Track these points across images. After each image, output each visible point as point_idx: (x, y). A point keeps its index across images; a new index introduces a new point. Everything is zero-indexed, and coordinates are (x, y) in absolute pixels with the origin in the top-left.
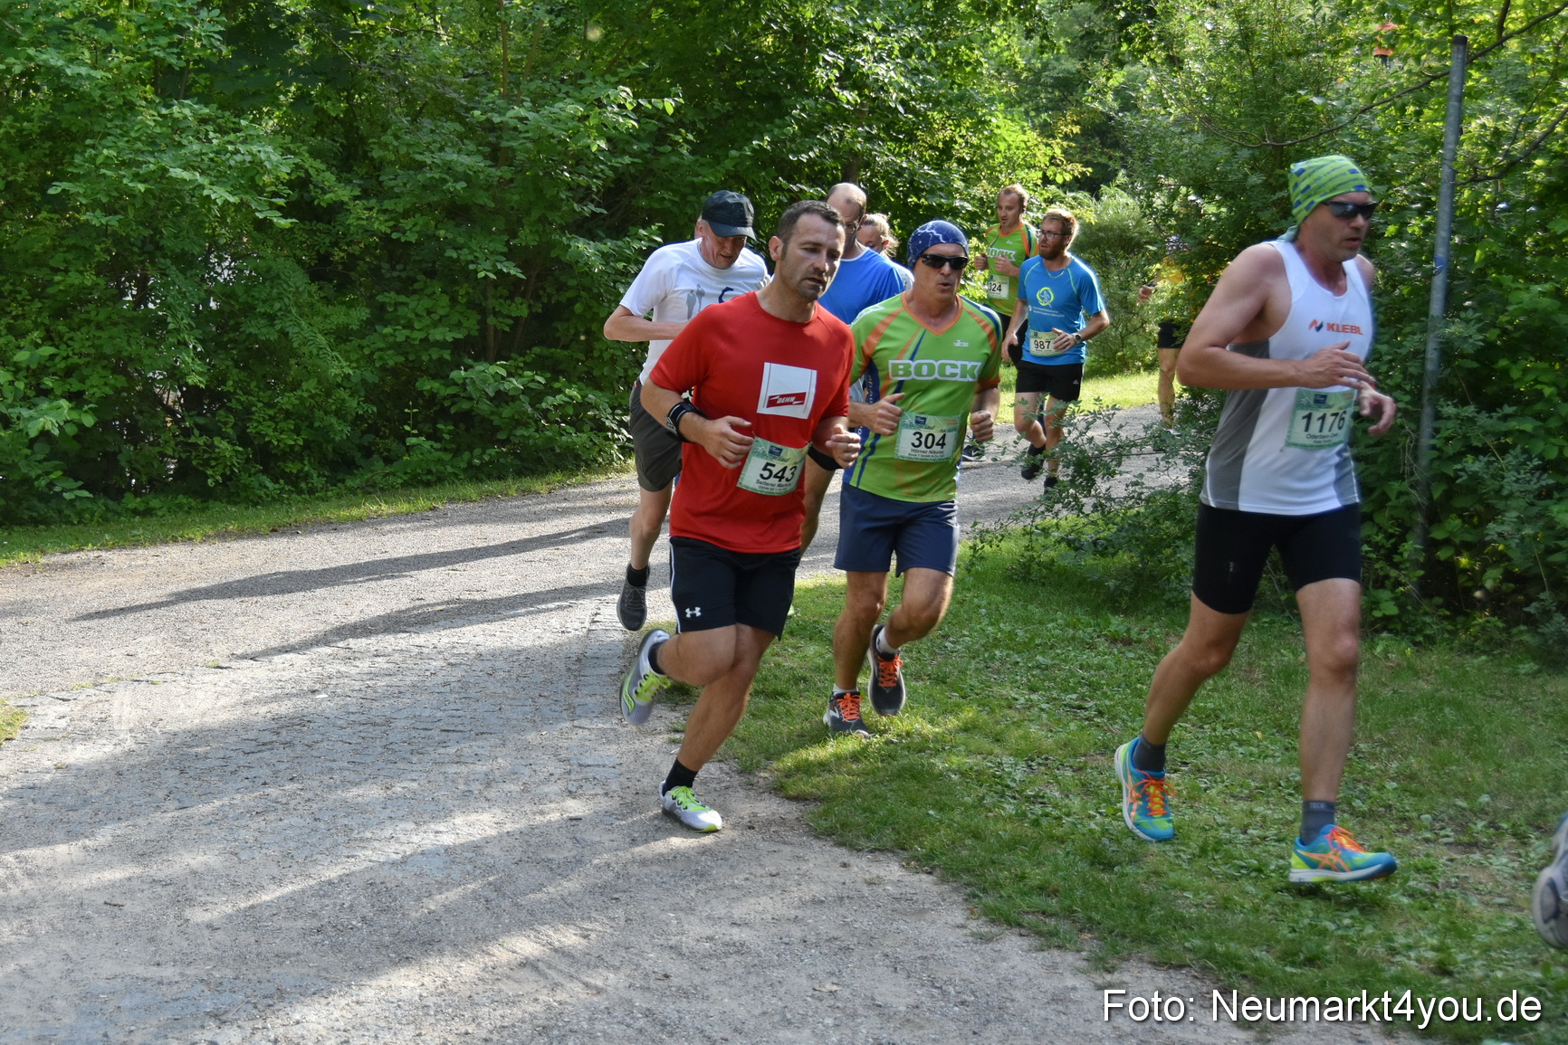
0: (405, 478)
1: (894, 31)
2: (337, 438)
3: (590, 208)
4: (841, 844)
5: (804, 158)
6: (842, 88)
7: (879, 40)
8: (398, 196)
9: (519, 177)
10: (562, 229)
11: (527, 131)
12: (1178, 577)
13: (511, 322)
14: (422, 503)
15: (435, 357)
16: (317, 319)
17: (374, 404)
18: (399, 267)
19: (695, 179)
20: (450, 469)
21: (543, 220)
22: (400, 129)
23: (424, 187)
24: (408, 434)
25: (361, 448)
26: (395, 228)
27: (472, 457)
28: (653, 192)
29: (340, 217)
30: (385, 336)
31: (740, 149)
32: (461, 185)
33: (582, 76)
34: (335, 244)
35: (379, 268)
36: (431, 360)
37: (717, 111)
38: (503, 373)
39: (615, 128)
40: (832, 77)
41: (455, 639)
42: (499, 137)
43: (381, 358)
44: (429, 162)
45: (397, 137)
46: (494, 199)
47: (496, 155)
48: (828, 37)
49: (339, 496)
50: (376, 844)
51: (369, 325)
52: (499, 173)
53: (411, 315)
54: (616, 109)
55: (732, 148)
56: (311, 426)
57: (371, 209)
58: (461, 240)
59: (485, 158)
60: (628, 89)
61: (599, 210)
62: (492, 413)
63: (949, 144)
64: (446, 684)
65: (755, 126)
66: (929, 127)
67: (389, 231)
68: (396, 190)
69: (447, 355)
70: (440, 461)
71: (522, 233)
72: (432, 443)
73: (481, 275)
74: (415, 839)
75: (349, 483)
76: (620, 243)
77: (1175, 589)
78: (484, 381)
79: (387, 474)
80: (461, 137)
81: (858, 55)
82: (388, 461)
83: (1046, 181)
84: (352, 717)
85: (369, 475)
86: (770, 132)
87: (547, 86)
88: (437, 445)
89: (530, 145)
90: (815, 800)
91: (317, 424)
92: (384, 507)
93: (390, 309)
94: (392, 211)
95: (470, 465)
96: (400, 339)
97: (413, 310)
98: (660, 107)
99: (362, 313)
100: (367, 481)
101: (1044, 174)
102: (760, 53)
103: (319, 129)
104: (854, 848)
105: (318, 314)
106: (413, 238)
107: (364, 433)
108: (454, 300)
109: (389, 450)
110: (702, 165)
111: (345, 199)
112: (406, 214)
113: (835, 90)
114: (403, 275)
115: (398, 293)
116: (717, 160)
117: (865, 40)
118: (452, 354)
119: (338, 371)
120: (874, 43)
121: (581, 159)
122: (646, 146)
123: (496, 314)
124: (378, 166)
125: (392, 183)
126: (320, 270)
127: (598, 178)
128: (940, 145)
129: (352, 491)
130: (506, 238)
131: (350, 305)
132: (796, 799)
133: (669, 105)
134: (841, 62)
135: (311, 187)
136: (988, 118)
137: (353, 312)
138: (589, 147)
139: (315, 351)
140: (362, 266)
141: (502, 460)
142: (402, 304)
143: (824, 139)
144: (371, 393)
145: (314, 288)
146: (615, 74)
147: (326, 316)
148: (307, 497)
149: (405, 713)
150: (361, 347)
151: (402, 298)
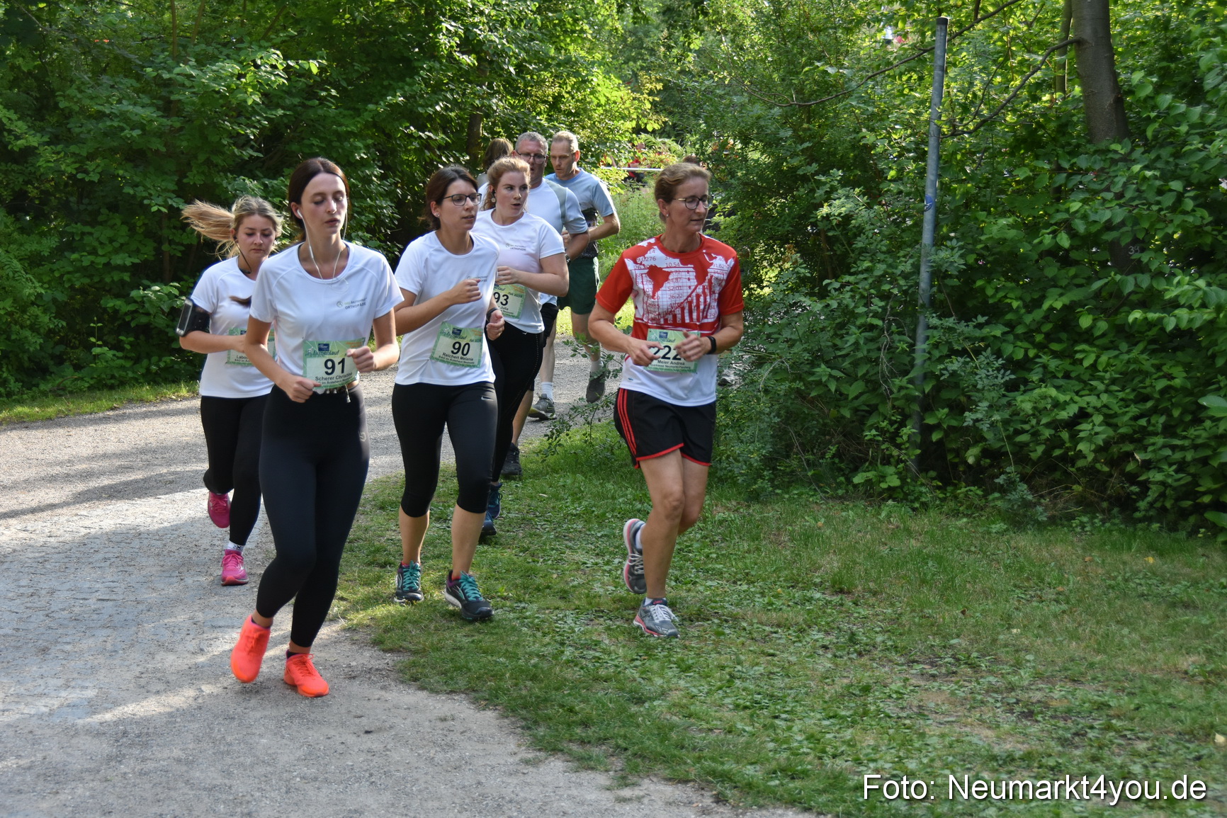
0: (92, 382)
1: (507, 5)
2: (31, 349)
3: (248, 153)
4: (422, 688)
5: (430, 111)
6: (463, 53)
7: (493, 13)
8: (83, 142)
9: (187, 126)
10: (225, 170)
11: (192, 87)
12: (728, 457)
13: (183, 248)
14: (104, 403)
15: (116, 278)
16: (13, 247)
17: (63, 318)
18: (86, 201)
19: (339, 129)
20: (130, 374)
21: (208, 162)
22: (83, 83)
23: (105, 134)
24: (94, 345)
25: (53, 357)
26: (79, 170)
27: (150, 364)
28: (303, 139)
29: (30, 159)
30: (72, 262)
31: (377, 103)
32: (136, 133)
33: (241, 41)
34: (27, 183)
35: (67, 202)
36: (113, 281)
37: (357, 71)
38: (176, 292)
39: (268, 85)
40: (454, 44)
41: (119, 521)
42: (171, 93)
43: (69, 280)
44: (108, 112)
45: (81, 91)
46: (165, 145)
47: (168, 108)
48: (451, 10)
49: (33, 399)
50: (29, 699)
51: (59, 251)
52: (169, 123)
53: (96, 244)
54: (269, 69)
55: (371, 102)
56: (8, 338)
57: (58, 153)
58: (137, 179)
59: (158, 109)
60: (278, 52)
61: (255, 154)
62: (168, 326)
63: (558, 98)
64: (105, 559)
65: (390, 84)
66: (540, 83)
67: (74, 172)
68: (82, 136)
69: (126, 277)
70: (122, 367)
71: (188, 174)
72: (115, 352)
73: (154, 209)
74: (64, 694)
75: (42, 387)
76: (275, 182)
77: (726, 468)
78: (160, 299)
79: (76, 379)
80: (137, 91)
81: (475, 25)
82: (78, 367)
83: (638, 130)
84: (22, 590)
85: (60, 380)
86: (402, 88)
87: (210, 49)
88: (120, 354)
89: (195, 99)
90: (407, 650)
91: (13, 337)
92: (71, 406)
93: (77, 238)
94: (79, 155)
95: (148, 370)
96: (86, 263)
97: (97, 239)
98: (307, 67)
99: (53, 242)
100: (59, 385)
101: (638, 124)
102: (394, 24)
103: (14, 83)
104: (435, 691)
105: (14, 242)
106: (95, 178)
107: (57, 344)
108: (132, 229)
109: (78, 359)
110: (344, 116)
111: (36, 144)
112: (91, 157)
113: (457, 55)
114: (90, 208)
115: (85, 223)
116: (358, 112)
117: (482, 13)
118: (133, 275)
119: (32, 291)
120: (489, 15)
121: (241, 113)
122: (296, 101)
123: (171, 242)
124: (67, 115)
125: (77, 130)
126: (17, 206)
127: (255, 127)
128: (551, 99)
129: (45, 394)
130: (176, 178)
131: (43, 234)
132: (391, 651)
133: (314, 66)
134: (461, 32)
135: (5, 134)
136: (590, 78)
137: (44, 241)
138: (245, 102)
139: (11, 274)
140: (54, 202)
141: (176, 366)
142: (91, 234)
143: (449, 95)
144: (61, 310)
145: (10, 220)
146: (269, 40)
147: (21, 245)
148: (5, 399)
149: (67, 586)
150: (52, 271)
151: (88, 229)
